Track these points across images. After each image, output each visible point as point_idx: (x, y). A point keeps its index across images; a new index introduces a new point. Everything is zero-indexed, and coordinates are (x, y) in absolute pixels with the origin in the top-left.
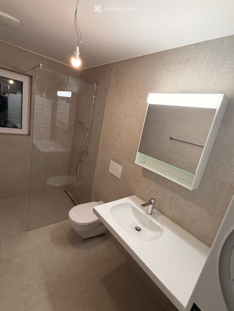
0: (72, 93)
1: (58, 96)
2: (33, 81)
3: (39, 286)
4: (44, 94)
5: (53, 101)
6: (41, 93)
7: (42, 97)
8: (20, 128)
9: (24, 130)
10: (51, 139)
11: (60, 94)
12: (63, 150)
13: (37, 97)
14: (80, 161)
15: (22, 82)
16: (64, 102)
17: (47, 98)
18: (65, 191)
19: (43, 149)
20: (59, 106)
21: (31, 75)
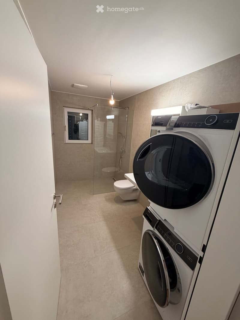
0: (115, 116)
1: (107, 119)
2: (93, 112)
3: (100, 216)
4: (99, 119)
5: (104, 122)
6: (98, 119)
7: (98, 121)
8: (87, 140)
9: (89, 141)
10: (104, 146)
11: (108, 117)
12: (111, 152)
13: (96, 121)
14: (121, 157)
15: (88, 114)
16: (111, 122)
17: (101, 121)
18: (113, 179)
19: (99, 152)
20: (107, 125)
21: (92, 109)
